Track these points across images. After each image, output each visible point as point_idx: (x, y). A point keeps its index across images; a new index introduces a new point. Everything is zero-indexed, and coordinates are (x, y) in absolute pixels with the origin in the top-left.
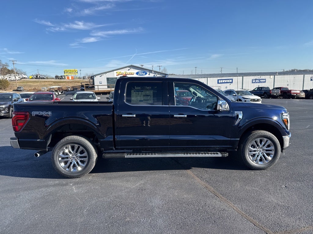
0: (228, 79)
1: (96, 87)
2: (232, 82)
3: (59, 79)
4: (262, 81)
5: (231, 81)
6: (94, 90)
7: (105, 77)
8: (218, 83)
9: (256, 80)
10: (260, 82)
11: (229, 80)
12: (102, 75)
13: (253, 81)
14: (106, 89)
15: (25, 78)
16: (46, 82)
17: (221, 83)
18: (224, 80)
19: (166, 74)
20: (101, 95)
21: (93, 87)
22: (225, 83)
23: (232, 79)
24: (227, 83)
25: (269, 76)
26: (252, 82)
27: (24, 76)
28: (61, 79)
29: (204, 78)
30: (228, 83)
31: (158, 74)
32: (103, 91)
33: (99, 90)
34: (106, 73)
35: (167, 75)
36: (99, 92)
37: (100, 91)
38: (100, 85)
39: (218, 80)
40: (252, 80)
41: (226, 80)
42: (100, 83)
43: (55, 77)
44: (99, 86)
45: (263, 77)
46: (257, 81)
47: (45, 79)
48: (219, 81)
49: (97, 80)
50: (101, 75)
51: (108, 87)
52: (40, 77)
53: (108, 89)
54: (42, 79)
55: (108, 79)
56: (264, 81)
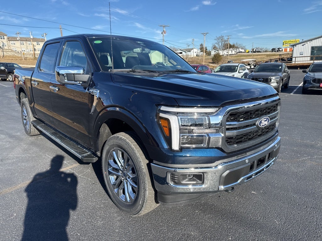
1: (294, 59)
3: (275, 51)
6: (291, 62)
7: (309, 46)
12: (305, 43)
14: (308, 62)
15: (241, 52)
16: (259, 55)
20: (299, 69)
21: (290, 60)
27: (241, 50)
28: (278, 51)
32: (301, 65)
33: (296, 62)
34: (311, 40)
36: (296, 65)
37: (298, 64)
38: (300, 56)
42: (300, 54)
43: (272, 50)
44: (296, 58)
47: (260, 52)
49: (297, 51)
50: (303, 44)
51: (312, 59)
52: (256, 50)
53: (310, 62)
54: (257, 52)
55: (313, 48)
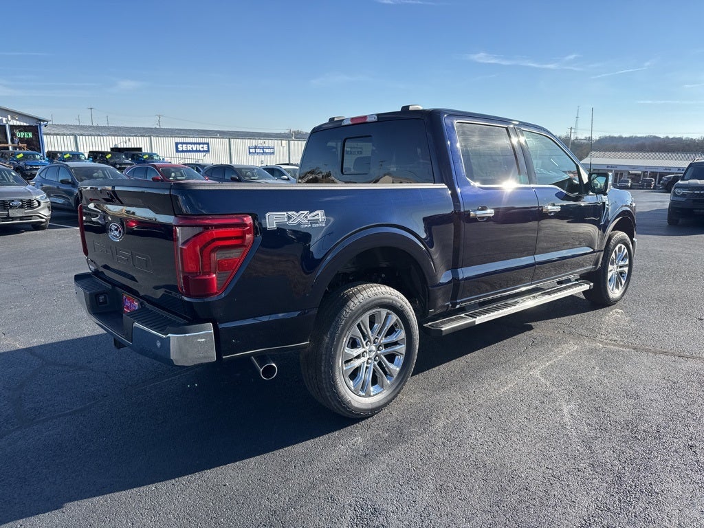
0: (199, 144)
2: (208, 151)
4: (267, 151)
5: (205, 147)
8: (177, 151)
9: (256, 148)
10: (264, 153)
11: (201, 146)
13: (251, 150)
17: (183, 151)
18: (190, 145)
19: (40, 120)
22: (192, 151)
23: (208, 144)
24: (196, 151)
25: (280, 141)
26: (250, 153)
29: (141, 136)
30: (200, 151)
31: (13, 118)
35: (44, 121)
39: (177, 144)
40: (249, 148)
41: (194, 144)
45: (269, 143)
46: (258, 151)
48: (179, 146)
56: (271, 151)
